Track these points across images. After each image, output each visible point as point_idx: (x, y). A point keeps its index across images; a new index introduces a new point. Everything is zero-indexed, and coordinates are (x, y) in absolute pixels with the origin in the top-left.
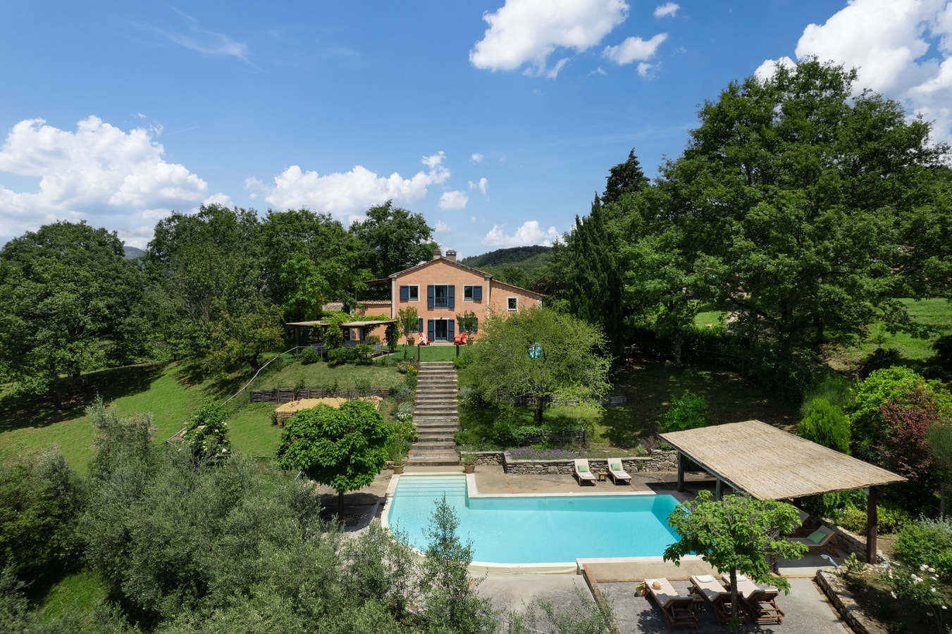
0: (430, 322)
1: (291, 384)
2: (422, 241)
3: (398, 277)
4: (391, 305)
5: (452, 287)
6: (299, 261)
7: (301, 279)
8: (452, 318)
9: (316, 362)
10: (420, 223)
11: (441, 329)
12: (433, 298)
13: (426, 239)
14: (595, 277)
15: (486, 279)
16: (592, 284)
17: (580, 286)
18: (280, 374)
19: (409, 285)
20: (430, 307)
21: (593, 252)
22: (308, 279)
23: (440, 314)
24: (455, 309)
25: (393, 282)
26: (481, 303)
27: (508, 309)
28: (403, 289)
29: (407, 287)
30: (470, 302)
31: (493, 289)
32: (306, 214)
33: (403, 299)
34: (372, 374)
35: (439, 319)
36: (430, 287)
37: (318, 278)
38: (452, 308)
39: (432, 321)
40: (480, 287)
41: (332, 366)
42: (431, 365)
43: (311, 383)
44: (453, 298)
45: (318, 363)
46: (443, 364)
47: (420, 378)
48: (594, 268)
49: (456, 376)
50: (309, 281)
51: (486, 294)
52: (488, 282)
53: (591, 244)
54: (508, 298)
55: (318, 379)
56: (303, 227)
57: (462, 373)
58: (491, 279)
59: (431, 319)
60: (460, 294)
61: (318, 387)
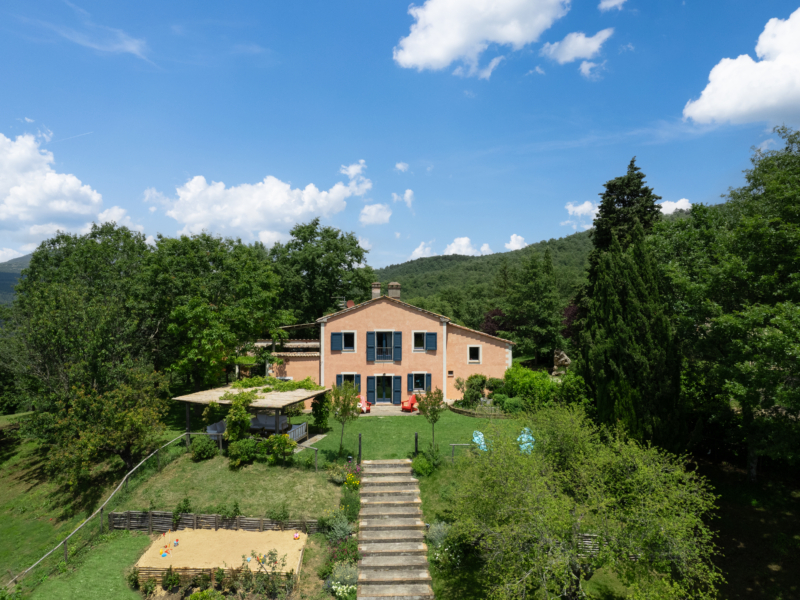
0: (370, 379)
1: (171, 500)
2: (355, 265)
3: (329, 320)
4: (319, 358)
5: (399, 334)
6: (193, 307)
7: (194, 333)
8: (398, 374)
9: (212, 457)
10: (352, 245)
11: (384, 388)
12: (373, 348)
13: (359, 262)
14: (643, 354)
15: (442, 323)
16: (639, 365)
17: (618, 366)
18: (159, 476)
19: (343, 331)
20: (370, 360)
21: (640, 314)
22: (205, 332)
23: (383, 368)
24: (403, 362)
25: (322, 328)
26: (435, 354)
27: (468, 360)
28: (335, 336)
29: (340, 334)
30: (422, 353)
31: (450, 335)
32: (207, 241)
33: (335, 349)
34: (291, 486)
35: (381, 375)
36: (370, 334)
37: (220, 328)
38: (398, 360)
39: (373, 378)
40: (435, 335)
41: (233, 468)
42: (379, 466)
43: (201, 502)
44: (399, 348)
45: (216, 458)
46: (395, 466)
47: (364, 495)
48: (641, 339)
49: (417, 490)
50: (207, 335)
51: (441, 343)
52: (445, 327)
53: (636, 302)
54: (469, 346)
55: (213, 492)
56: (201, 258)
57: (426, 485)
58: (447, 323)
59: (370, 375)
60: (408, 343)
61: (210, 511)
